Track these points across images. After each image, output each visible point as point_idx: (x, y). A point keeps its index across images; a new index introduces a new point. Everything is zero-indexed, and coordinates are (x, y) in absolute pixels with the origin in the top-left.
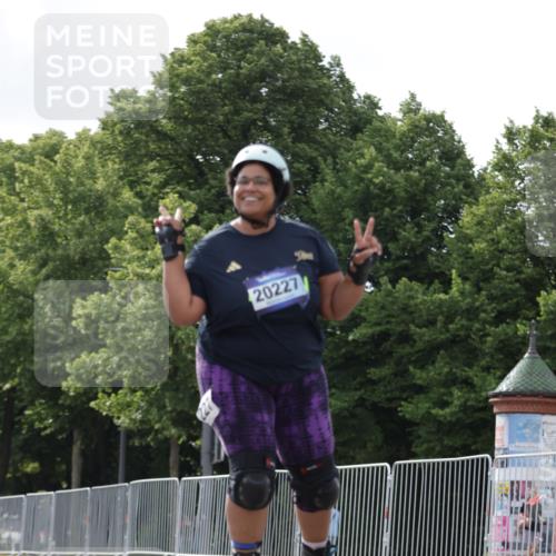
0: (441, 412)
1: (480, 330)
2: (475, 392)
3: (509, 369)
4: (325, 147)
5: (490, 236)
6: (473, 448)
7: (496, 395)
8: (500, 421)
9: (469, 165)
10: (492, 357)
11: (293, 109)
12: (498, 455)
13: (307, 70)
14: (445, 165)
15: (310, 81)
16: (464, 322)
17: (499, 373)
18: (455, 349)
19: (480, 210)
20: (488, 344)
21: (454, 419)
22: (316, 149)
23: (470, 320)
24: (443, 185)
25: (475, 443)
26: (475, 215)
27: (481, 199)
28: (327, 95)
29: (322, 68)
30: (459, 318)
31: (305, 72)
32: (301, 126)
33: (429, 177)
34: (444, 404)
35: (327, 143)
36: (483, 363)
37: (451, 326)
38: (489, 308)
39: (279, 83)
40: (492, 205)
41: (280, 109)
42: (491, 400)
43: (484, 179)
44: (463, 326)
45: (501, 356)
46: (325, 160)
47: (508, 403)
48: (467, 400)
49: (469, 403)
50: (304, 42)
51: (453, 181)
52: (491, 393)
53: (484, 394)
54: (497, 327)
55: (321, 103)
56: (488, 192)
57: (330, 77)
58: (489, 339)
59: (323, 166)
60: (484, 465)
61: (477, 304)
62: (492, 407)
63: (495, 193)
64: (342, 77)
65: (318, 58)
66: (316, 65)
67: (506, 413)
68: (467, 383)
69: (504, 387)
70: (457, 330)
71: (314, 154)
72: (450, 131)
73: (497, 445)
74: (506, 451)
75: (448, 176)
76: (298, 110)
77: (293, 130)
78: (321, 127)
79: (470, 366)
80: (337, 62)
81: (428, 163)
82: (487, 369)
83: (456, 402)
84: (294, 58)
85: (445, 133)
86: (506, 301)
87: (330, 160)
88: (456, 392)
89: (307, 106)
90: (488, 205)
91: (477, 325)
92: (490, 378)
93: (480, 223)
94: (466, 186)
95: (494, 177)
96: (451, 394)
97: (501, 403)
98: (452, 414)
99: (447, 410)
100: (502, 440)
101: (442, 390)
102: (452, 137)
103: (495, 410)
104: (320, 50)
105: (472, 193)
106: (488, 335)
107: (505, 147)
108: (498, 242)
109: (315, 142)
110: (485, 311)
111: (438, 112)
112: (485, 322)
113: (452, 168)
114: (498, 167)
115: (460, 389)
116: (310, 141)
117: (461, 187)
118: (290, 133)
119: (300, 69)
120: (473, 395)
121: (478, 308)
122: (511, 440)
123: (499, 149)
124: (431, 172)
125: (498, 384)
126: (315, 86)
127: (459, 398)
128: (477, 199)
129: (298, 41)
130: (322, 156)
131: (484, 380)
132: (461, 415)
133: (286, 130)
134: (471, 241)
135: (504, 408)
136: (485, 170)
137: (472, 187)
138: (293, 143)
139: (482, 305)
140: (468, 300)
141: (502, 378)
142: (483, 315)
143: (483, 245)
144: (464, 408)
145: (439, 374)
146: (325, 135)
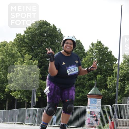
0: (77, 98)
1: (85, 82)
2: (84, 94)
3: (91, 90)
4: (57, 46)
5: (88, 64)
6: (83, 104)
7: (88, 95)
8: (89, 100)
9: (84, 50)
10: (88, 87)
11: (51, 38)
12: (88, 106)
13: (54, 31)
14: (80, 50)
15: (54, 33)
16: (82, 80)
17: (89, 90)
18: (80, 85)
19: (86, 59)
20: (87, 85)
21: (80, 99)
22: (55, 46)
23: (83, 80)
24: (79, 54)
25: (84, 104)
26: (85, 60)
27: (86, 57)
28: (57, 36)
29: (57, 31)
30: (81, 79)
31: (53, 31)
32: (52, 42)
33: (77, 52)
34: (78, 96)
35: (57, 45)
36: (86, 88)
37: (80, 81)
38: (87, 78)
39: (48, 33)
40: (89, 58)
41: (48, 38)
42: (87, 95)
43: (87, 53)
44: (82, 81)
45: (89, 87)
46: (57, 48)
47: (90, 96)
48: (83, 95)
49: (83, 96)
50: (53, 26)
51: (81, 53)
52: (87, 94)
53: (86, 94)
54: (89, 81)
55: (56, 37)
56: (88, 55)
57: (58, 32)
58: (87, 84)
59: (56, 49)
60: (85, 108)
61: (85, 77)
62: (87, 97)
63: (89, 56)
64: (61, 32)
65: (56, 29)
66: (55, 30)
67: (90, 98)
68: (83, 92)
69: (90, 93)
70: (81, 82)
71: (55, 47)
72: (81, 43)
73: (88, 104)
74: (90, 105)
75: (80, 52)
76: (52, 38)
77: (51, 42)
78: (56, 42)
79: (83, 89)
80: (60, 30)
81: (76, 50)
82: (87, 90)
83: (80, 96)
84: (51, 28)
85: (80, 44)
86: (91, 76)
87: (58, 48)
88: (81, 94)
89: (53, 38)
90: (88, 58)
91: (85, 81)
92: (87, 91)
93: (86, 61)
94: (84, 54)
95: (89, 53)
96: (79, 94)
97: (89, 96)
98: (80, 98)
99: (79, 97)
100: (89, 103)
101: (78, 93)
102: (81, 45)
103: (88, 97)
104: (56, 27)
105: (85, 56)
106: (87, 83)
107: (91, 47)
108: (89, 65)
109: (55, 45)
110: (86, 78)
111: (79, 40)
112: (86, 80)
113: (81, 51)
114: (90, 51)
115: (81, 93)
116: (54, 44)
117: (83, 54)
118: (50, 43)
119: (52, 31)
120: (84, 95)
121: (85, 78)
122: (91, 103)
123: (90, 47)
124: (77, 51)
125: (88, 92)
126: (55, 34)
127: (81, 95)
128: (85, 57)
129: (52, 25)
130: (56, 47)
131: (86, 92)
132: (81, 98)
133: (49, 42)
134: (84, 65)
135: (90, 97)
136: (87, 51)
137: (85, 54)
138: (51, 45)
139: (86, 77)
140: (83, 76)
141: (89, 91)
142: (86, 79)
143: (87, 66)
144: (82, 97)
145: (77, 90)
146: (57, 43)
